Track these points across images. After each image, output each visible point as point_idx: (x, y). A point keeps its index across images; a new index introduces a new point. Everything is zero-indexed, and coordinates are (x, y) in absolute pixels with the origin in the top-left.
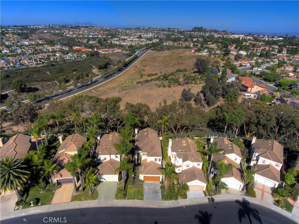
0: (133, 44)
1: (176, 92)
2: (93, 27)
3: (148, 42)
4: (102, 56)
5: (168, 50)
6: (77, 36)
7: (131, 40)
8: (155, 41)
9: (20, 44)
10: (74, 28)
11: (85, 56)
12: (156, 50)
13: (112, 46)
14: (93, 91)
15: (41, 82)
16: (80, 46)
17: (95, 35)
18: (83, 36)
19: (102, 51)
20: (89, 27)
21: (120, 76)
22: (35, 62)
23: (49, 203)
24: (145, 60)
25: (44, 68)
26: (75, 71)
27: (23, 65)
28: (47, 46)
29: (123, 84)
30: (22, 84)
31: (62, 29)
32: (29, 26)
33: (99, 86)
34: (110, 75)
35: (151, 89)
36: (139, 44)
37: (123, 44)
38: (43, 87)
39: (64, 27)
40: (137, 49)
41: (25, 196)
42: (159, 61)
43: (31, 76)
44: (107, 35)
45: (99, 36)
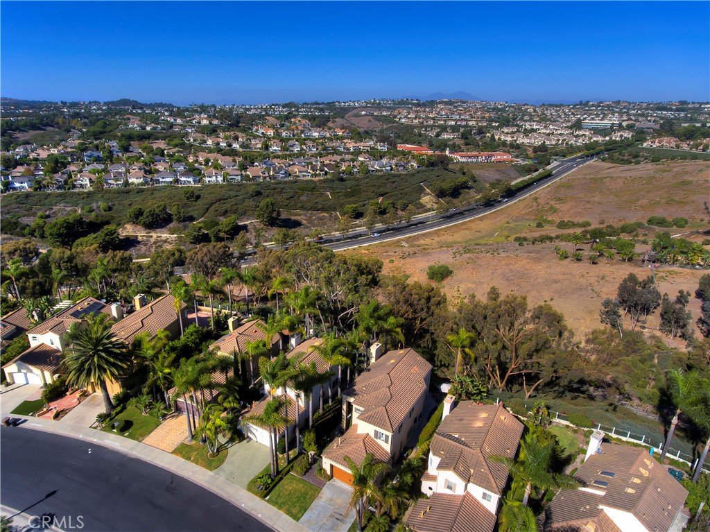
0: (548, 143)
1: (606, 279)
2: (464, 102)
3: (595, 139)
4: (457, 168)
5: (653, 161)
6: (422, 123)
7: (548, 132)
8: (621, 136)
9: (305, 135)
10: (424, 105)
11: (415, 165)
12: (612, 160)
13: (493, 146)
14: (404, 244)
15: (310, 212)
16: (419, 144)
17: (462, 120)
18: (434, 123)
19: (462, 157)
20: (457, 103)
21: (481, 219)
22: (311, 172)
23: (141, 439)
24: (568, 186)
25: (323, 185)
26: (382, 195)
27: (290, 175)
28: (349, 141)
29: (483, 237)
30: (274, 211)
31: (398, 108)
32: (339, 102)
33: (423, 235)
34: (457, 214)
35: (538, 260)
36: (567, 144)
37: (521, 141)
38: (310, 221)
39: (403, 103)
40: (557, 155)
41: (119, 409)
42: (608, 190)
43: (296, 197)
44: (491, 120)
45: (471, 123)
